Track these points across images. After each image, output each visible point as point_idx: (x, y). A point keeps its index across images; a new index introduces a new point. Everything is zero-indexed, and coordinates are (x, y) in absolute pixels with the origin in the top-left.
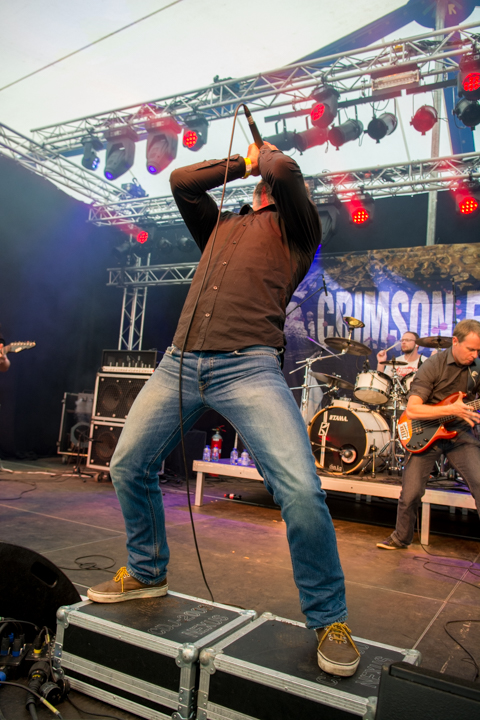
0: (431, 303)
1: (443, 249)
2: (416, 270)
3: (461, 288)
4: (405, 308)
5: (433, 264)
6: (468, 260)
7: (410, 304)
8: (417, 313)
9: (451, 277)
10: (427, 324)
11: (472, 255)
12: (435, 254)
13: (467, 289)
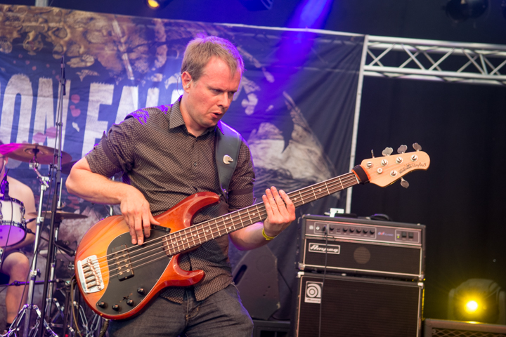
0: (35, 95)
1: (59, 14)
2: (15, 41)
3: (81, 77)
5: (42, 36)
6: (95, 38)
8: (13, 108)
9: (69, 59)
10: (28, 126)
11: (100, 31)
12: (46, 21)
13: (91, 79)
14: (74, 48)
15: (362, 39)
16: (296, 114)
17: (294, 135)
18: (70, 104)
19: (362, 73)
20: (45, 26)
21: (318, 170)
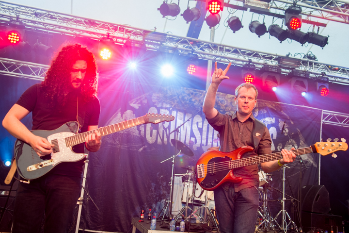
1: (222, 95)
4: (200, 126)
7: (203, 123)
8: (206, 129)
9: (225, 112)
10: (212, 136)
12: (218, 98)
14: (227, 108)
15: (321, 111)
16: (301, 136)
17: (300, 144)
19: (322, 123)
20: (218, 99)
21: (309, 157)
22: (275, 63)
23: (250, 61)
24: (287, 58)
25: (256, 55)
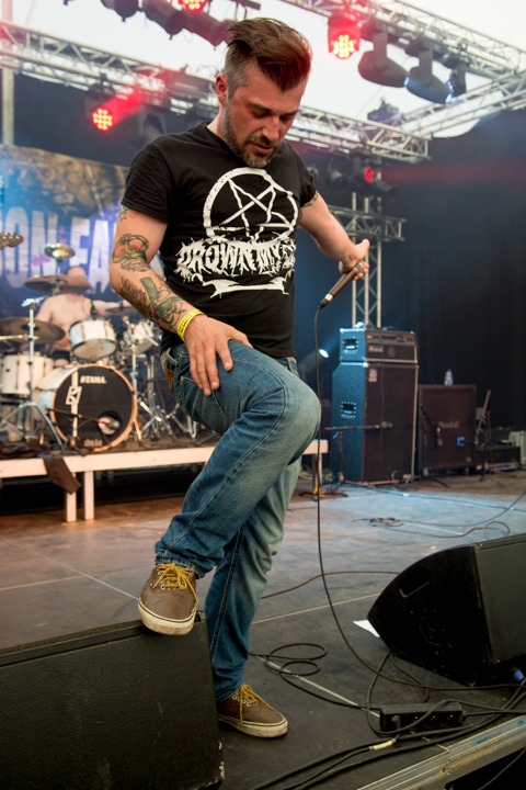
0: (30, 225)
2: (11, 177)
3: (66, 212)
5: (32, 174)
6: (73, 179)
7: (4, 222)
9: (54, 195)
12: (35, 162)
13: (72, 214)
14: (58, 187)
18: (58, 234)
20: (35, 166)
22: (156, 85)
23: (103, 78)
24: (181, 74)
25: (117, 64)
